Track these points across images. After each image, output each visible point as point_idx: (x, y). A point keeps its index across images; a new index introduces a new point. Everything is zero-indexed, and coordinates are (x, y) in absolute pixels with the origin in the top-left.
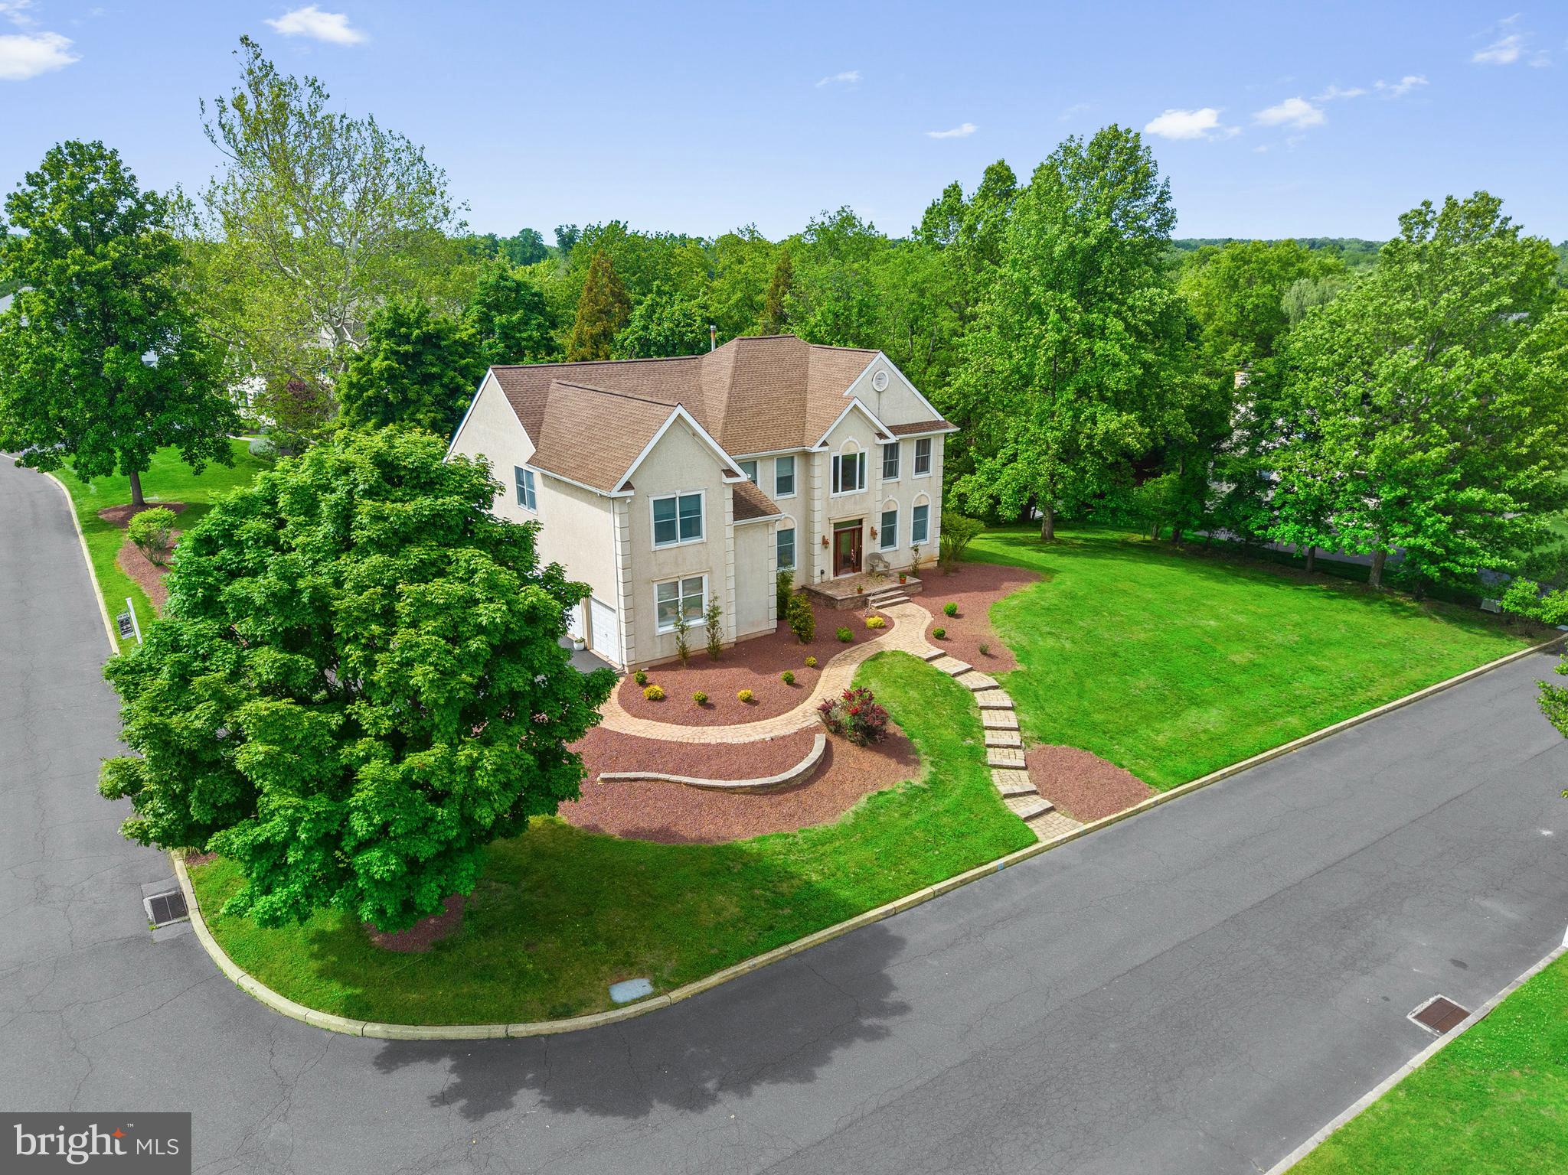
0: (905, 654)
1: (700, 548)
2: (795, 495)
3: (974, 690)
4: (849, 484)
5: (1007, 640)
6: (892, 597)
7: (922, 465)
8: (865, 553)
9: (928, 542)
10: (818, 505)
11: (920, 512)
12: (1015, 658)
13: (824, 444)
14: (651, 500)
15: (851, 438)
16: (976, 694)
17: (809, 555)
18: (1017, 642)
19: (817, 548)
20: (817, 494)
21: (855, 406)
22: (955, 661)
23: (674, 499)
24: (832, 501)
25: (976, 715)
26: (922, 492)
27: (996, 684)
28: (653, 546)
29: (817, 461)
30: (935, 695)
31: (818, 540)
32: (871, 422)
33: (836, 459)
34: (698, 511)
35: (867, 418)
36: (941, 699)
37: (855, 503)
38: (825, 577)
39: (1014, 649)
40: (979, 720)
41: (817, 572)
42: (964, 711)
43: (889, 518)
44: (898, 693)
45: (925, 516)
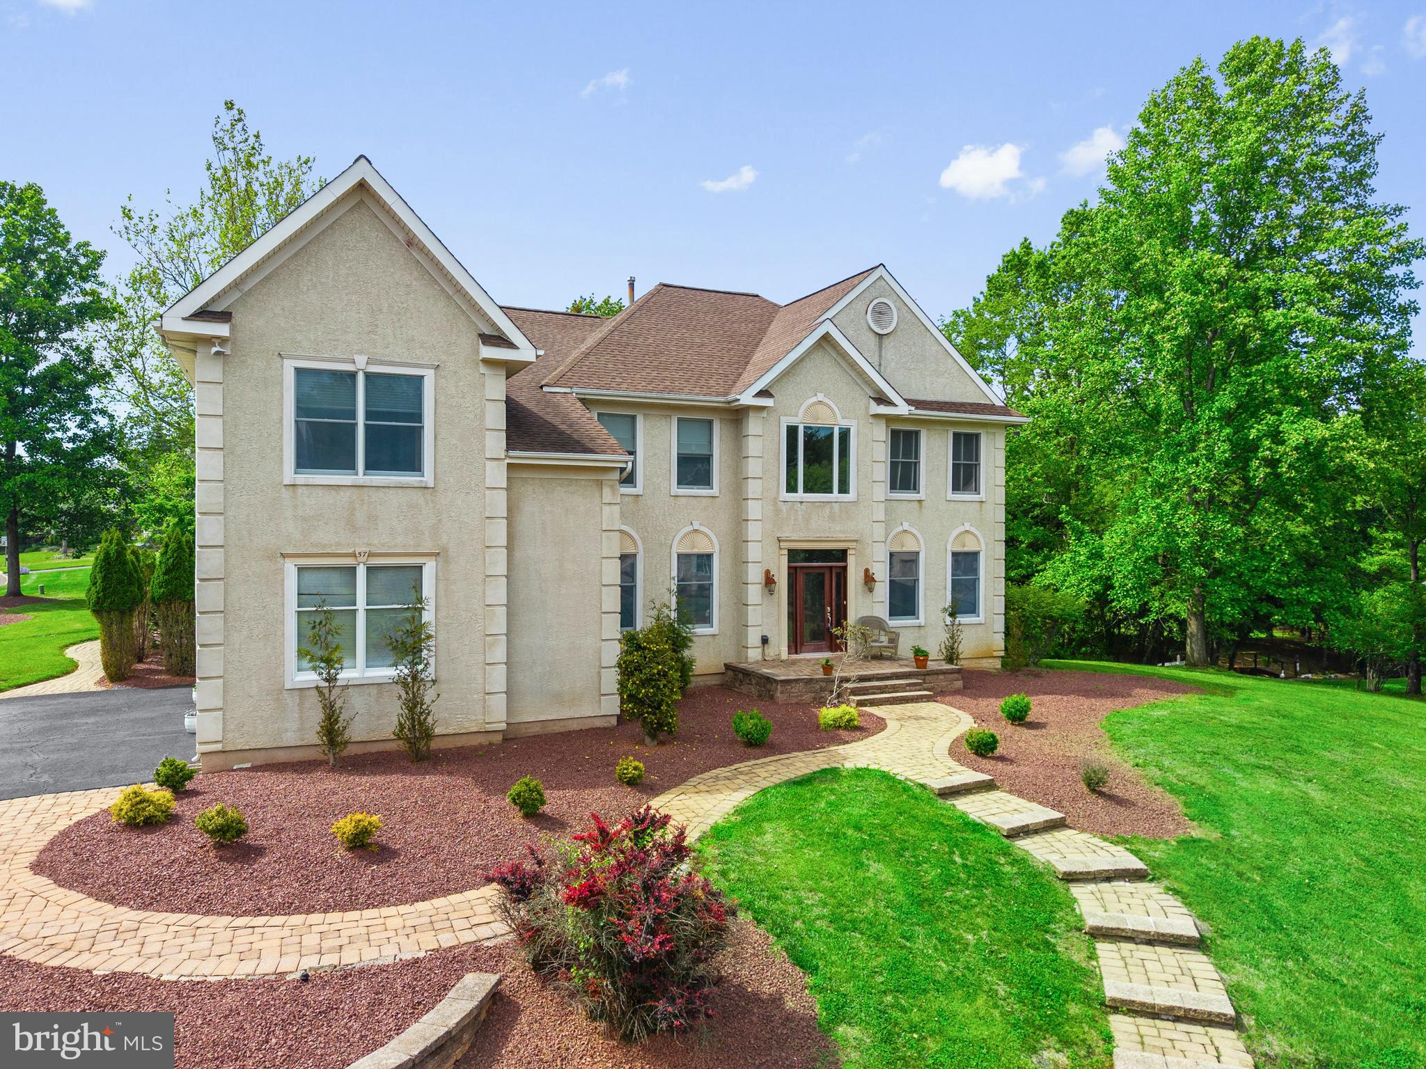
0: (885, 776)
1: (418, 497)
2: (715, 491)
3: (1071, 878)
4: (818, 484)
5: (1154, 772)
6: (895, 689)
7: (965, 477)
8: (853, 615)
9: (981, 619)
10: (754, 510)
11: (965, 563)
12: (1180, 808)
13: (763, 393)
14: (289, 367)
15: (820, 397)
16: (1077, 890)
17: (741, 604)
18: (1181, 778)
19: (754, 593)
20: (753, 488)
21: (826, 338)
22: (1016, 802)
23: (352, 376)
24: (784, 508)
25: (1078, 957)
26: (967, 527)
27: (1136, 864)
28: (289, 471)
29: (753, 425)
30: (948, 881)
31: (755, 575)
32: (861, 373)
33: (792, 431)
34: (418, 417)
35: (853, 365)
36: (964, 894)
37: (832, 518)
38: (771, 652)
39: (1173, 790)
40: (1088, 975)
41: (753, 638)
42: (1036, 936)
43: (904, 564)
44: (834, 866)
45: (975, 571)
